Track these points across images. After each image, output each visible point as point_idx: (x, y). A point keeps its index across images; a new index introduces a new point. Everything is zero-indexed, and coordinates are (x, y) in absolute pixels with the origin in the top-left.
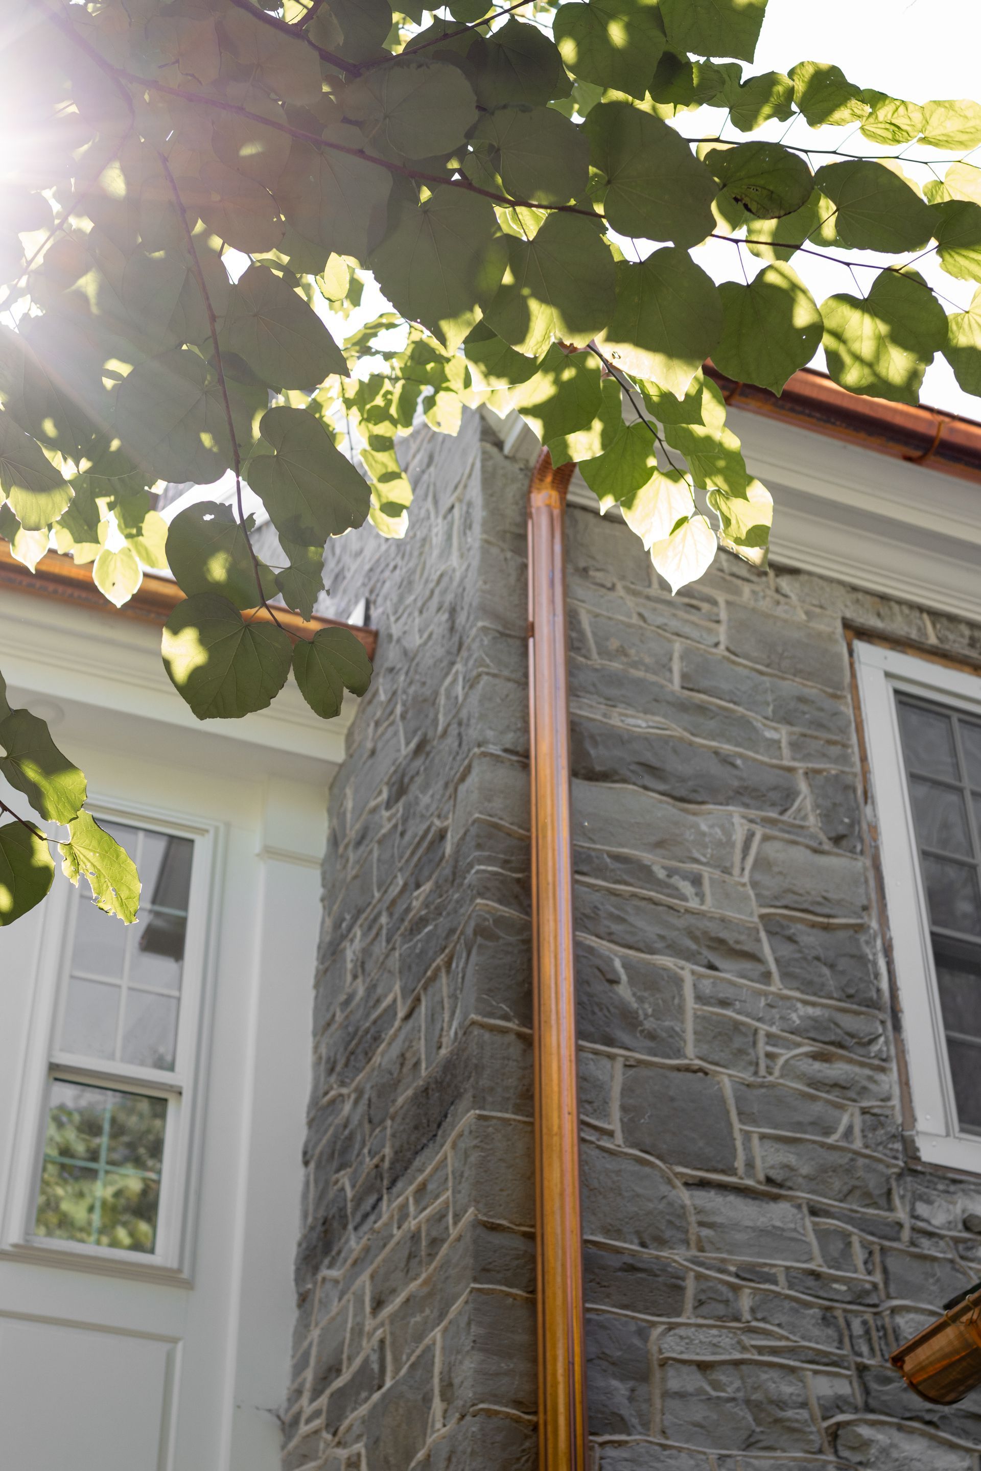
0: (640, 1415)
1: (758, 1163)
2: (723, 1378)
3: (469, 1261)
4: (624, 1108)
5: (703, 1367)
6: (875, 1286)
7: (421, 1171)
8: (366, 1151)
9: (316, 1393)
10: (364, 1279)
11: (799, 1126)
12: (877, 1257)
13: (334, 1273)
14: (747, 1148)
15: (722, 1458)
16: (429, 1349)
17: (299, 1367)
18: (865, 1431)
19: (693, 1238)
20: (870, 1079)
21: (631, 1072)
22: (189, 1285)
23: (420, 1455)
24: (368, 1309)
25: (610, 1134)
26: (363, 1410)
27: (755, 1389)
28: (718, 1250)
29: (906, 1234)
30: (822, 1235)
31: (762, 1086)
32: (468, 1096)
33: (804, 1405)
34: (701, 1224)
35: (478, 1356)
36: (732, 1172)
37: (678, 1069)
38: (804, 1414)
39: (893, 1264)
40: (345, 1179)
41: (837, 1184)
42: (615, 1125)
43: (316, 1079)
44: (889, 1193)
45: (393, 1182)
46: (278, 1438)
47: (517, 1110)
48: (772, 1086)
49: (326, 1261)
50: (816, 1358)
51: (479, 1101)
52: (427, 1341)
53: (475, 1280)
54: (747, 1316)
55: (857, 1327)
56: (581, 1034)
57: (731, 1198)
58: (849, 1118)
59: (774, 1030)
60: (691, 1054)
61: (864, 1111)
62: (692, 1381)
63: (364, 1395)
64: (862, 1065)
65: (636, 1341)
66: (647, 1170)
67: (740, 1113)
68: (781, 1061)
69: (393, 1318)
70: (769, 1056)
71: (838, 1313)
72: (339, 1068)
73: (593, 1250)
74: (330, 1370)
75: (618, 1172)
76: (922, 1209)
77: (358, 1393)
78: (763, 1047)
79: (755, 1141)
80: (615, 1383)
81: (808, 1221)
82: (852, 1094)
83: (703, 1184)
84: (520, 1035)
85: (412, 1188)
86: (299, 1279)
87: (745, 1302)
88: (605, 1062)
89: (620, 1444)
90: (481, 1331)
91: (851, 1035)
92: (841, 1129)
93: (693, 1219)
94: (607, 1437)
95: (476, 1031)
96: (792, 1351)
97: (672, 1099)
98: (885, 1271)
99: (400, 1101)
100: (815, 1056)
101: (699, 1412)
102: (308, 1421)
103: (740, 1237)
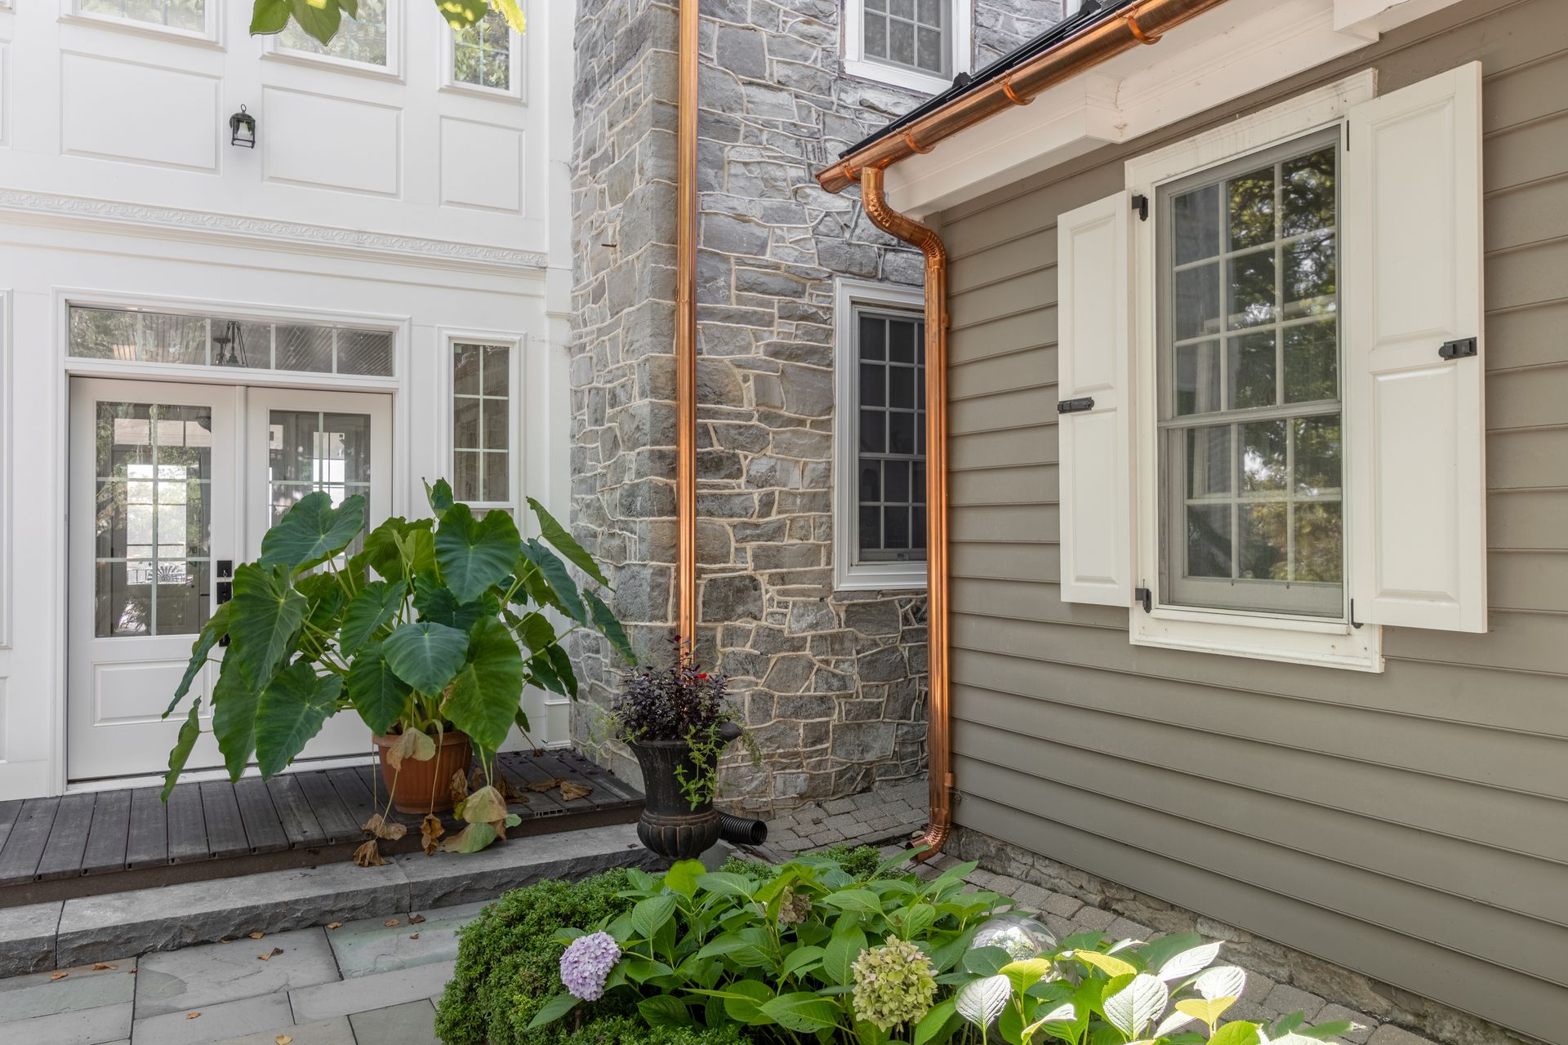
0: (719, 184)
1: (775, 74)
2: (753, 169)
3: (650, 117)
4: (718, 48)
5: (746, 164)
6: (819, 130)
7: (629, 69)
8: (603, 52)
9: (585, 159)
10: (605, 112)
11: (794, 57)
12: (821, 117)
13: (591, 106)
14: (771, 67)
15: (750, 201)
16: (633, 151)
17: (577, 144)
18: (808, 191)
19: (745, 108)
20: (828, 33)
21: (722, 29)
22: (526, 106)
23: (630, 194)
24: (607, 127)
25: (712, 60)
26: (606, 170)
27: (766, 173)
28: (755, 114)
29: (835, 107)
30: (799, 107)
31: (780, 37)
32: (650, 40)
33: (785, 180)
34: (749, 102)
35: (654, 159)
36: (763, 78)
37: (743, 28)
38: (784, 184)
39: (827, 120)
40: (594, 62)
41: (808, 84)
42: (714, 56)
43: (578, 12)
44: (830, 88)
45: (617, 71)
46: (570, 175)
47: (672, 48)
48: (784, 37)
49: (587, 99)
50: (793, 161)
51: (655, 44)
52: (633, 147)
53: (653, 126)
54: (765, 143)
55: (810, 148)
56: (700, 11)
57: (762, 90)
58: (817, 53)
59: (787, 9)
60: (749, 21)
61: (823, 50)
62: (740, 170)
63: (606, 164)
64: (825, 27)
65: (719, 153)
66: (727, 77)
67: (769, 50)
68: (789, 25)
69: (618, 134)
70: (784, 22)
71: (803, 142)
72: (589, 5)
73: (703, 113)
74: (591, 149)
75: (715, 78)
76: (843, 96)
77: (603, 163)
78: (782, 18)
79: (775, 64)
80: (709, 170)
81: (794, 101)
82: (819, 42)
83: (751, 83)
84: (673, 11)
85: (625, 77)
86: (575, 105)
87: (765, 137)
88: (711, 25)
89: (711, 195)
90: (655, 148)
91: (822, 12)
92: (813, 58)
93: (745, 99)
94: (705, 192)
95: (654, 9)
96: (782, 158)
97: (740, 43)
98: (824, 123)
99: (619, 32)
100: (805, 22)
101: (742, 182)
102: (582, 170)
103: (765, 108)
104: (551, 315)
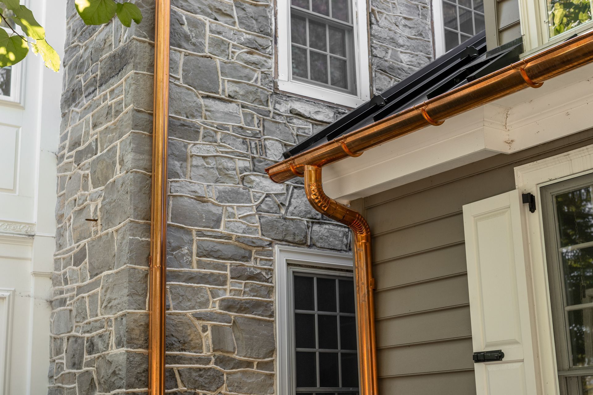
0: (183, 172)
1: (226, 90)
2: (210, 161)
3: (130, 122)
4: (183, 70)
5: (204, 157)
6: (260, 131)
7: (112, 85)
8: (90, 70)
9: (70, 150)
10: (90, 115)
11: (241, 77)
12: (262, 122)
13: (76, 109)
14: (223, 85)
15: (208, 186)
16: (115, 147)
17: (64, 138)
18: (252, 178)
19: (203, 115)
20: (265, 61)
21: (186, 57)
22: (23, 108)
23: (111, 180)
24: (91, 127)
25: (179, 79)
26: (90, 160)
27: (220, 164)
28: (211, 119)
29: (271, 115)
30: (245, 114)
31: (230, 63)
32: (132, 64)
33: (235, 169)
34: (206, 110)
35: (133, 154)
36: (218, 93)
37: (202, 56)
38: (234, 172)
39: (266, 124)
40: (81, 77)
41: (251, 98)
42: (180, 76)
44: (268, 100)
45: (101, 85)
46: (56, 161)
47: (148, 70)
48: (233, 63)
49: (74, 104)
50: (240, 155)
51: (135, 67)
52: (114, 144)
53: (133, 129)
54: (219, 141)
55: (253, 145)
56: (171, 44)
57: (217, 102)
58: (257, 75)
59: (235, 43)
60: (207, 51)
61: (262, 73)
62: (201, 162)
63: (89, 155)
64: (263, 56)
65: (184, 149)
66: (190, 92)
67: (222, 73)
68: (236, 54)
69: (101, 132)
70: (233, 52)
71: (248, 140)
72: (78, 35)
73: (171, 119)
74: (76, 143)
75: (180, 93)
76: (277, 106)
77: (87, 154)
78: (231, 49)
79: (226, 82)
80: (176, 162)
81: (241, 110)
82: (259, 67)
83: (208, 97)
84: (150, 44)
85: (108, 90)
86: (62, 108)
87: (219, 136)
88: (178, 54)
89: (177, 181)
90: (134, 146)
91: (261, 46)
92: (254, 79)
93: (204, 109)
94: (173, 179)
95: (135, 42)
96: (232, 153)
97: (200, 67)
98: (264, 127)
99: (104, 56)
100: (248, 53)
101: (202, 172)
102: (67, 158)
103: (219, 115)
104: (35, 274)
